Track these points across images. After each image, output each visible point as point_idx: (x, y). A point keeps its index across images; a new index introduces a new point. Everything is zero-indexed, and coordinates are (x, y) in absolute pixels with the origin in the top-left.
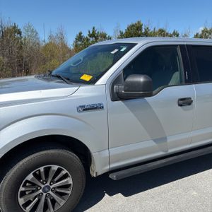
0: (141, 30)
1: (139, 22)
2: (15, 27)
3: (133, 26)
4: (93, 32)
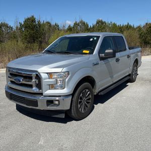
0: (35, 22)
1: (33, 17)
3: (29, 19)
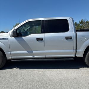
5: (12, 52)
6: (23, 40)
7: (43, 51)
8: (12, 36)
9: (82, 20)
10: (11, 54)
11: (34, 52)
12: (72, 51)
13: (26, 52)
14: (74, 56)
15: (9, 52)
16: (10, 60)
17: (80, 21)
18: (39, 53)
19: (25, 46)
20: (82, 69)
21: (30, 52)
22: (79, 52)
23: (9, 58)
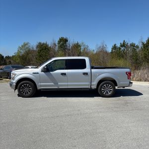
2: (77, 44)
4: (124, 43)
5: (41, 84)
6: (51, 74)
7: (67, 84)
8: (42, 71)
9: (124, 41)
10: (41, 85)
11: (59, 84)
12: (88, 83)
13: (52, 84)
14: (89, 87)
15: (40, 84)
16: (40, 90)
17: (121, 44)
18: (63, 85)
19: (53, 79)
20: (95, 98)
21: (56, 83)
22: (93, 84)
23: (39, 88)
